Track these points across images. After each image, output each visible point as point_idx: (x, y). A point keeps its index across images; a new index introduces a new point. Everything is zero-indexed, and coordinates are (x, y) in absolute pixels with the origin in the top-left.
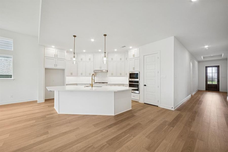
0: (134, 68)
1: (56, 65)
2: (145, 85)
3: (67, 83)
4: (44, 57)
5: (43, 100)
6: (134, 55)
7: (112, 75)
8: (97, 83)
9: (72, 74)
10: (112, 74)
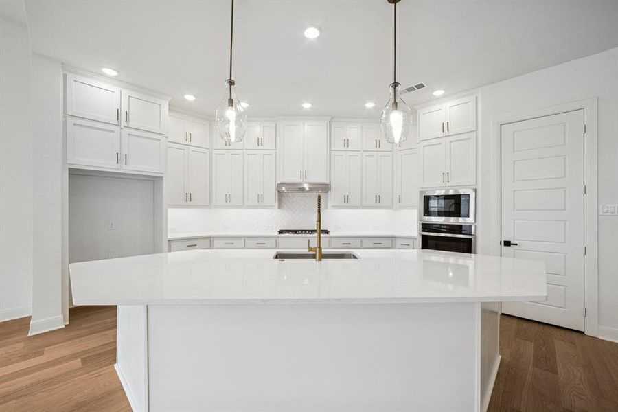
0: (447, 176)
1: (122, 158)
2: (507, 244)
3: (170, 236)
4: (66, 115)
5: (62, 317)
6: (447, 126)
7: (346, 202)
8: (288, 231)
9: (188, 197)
10: (346, 199)
